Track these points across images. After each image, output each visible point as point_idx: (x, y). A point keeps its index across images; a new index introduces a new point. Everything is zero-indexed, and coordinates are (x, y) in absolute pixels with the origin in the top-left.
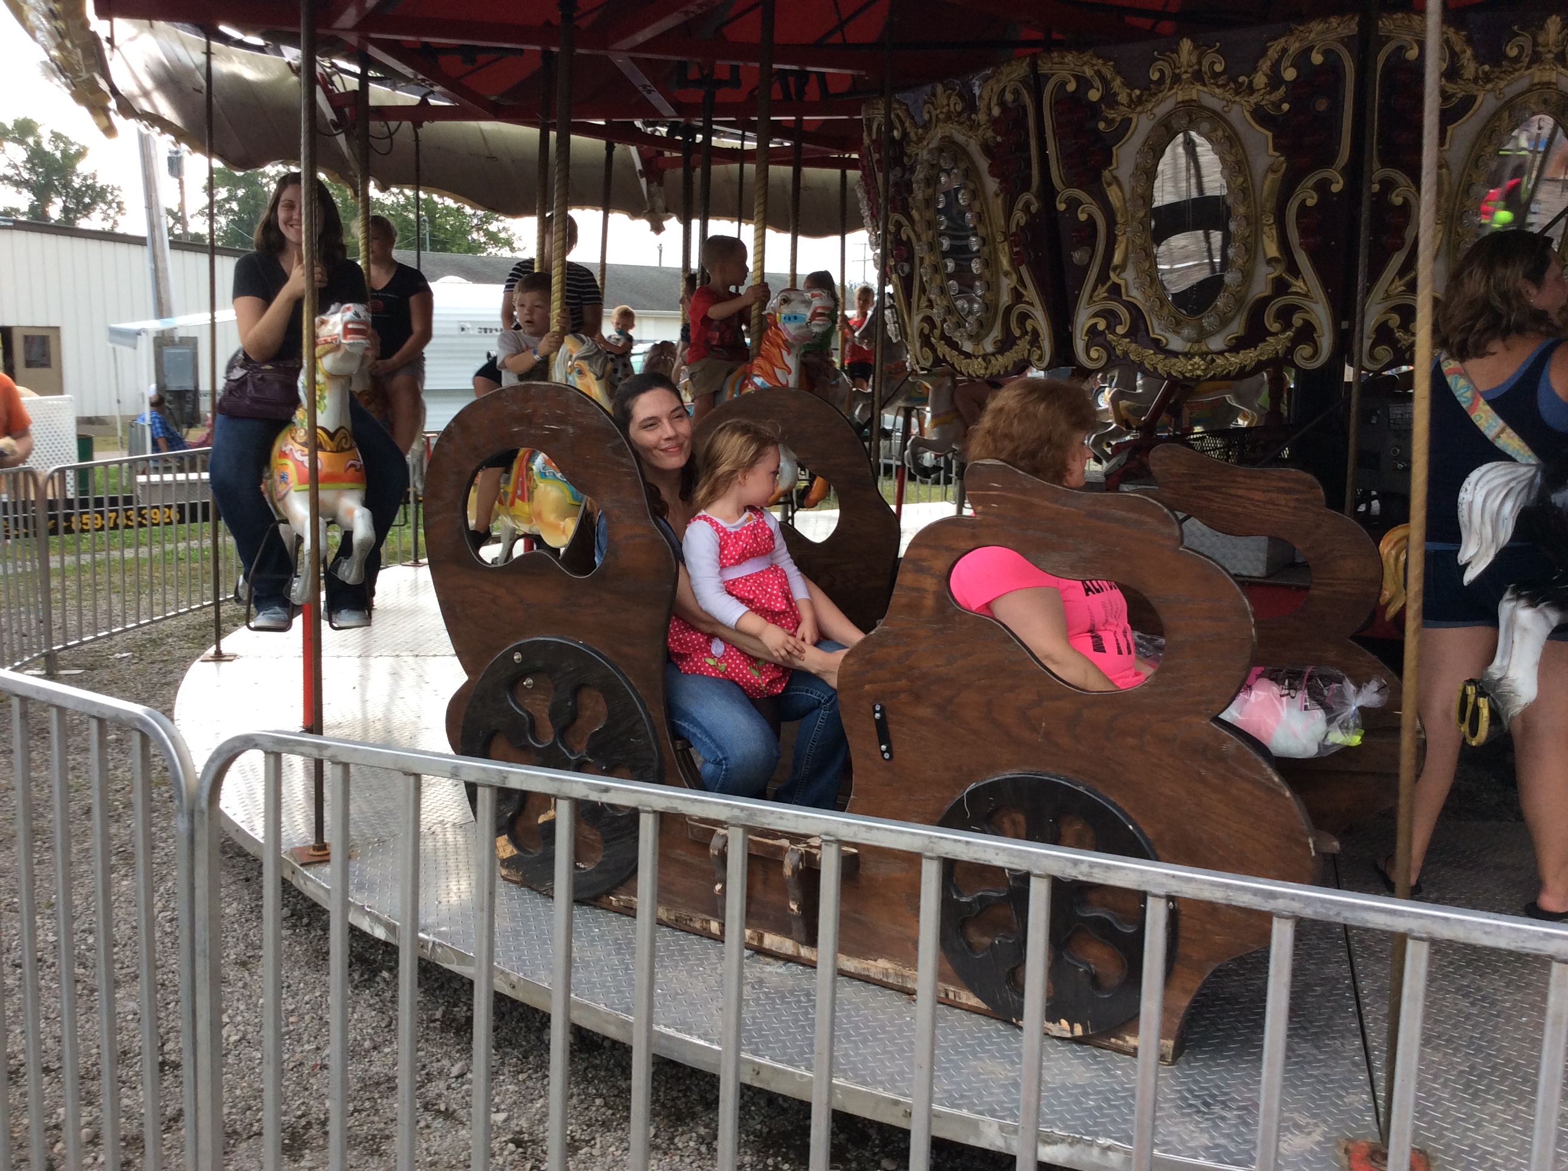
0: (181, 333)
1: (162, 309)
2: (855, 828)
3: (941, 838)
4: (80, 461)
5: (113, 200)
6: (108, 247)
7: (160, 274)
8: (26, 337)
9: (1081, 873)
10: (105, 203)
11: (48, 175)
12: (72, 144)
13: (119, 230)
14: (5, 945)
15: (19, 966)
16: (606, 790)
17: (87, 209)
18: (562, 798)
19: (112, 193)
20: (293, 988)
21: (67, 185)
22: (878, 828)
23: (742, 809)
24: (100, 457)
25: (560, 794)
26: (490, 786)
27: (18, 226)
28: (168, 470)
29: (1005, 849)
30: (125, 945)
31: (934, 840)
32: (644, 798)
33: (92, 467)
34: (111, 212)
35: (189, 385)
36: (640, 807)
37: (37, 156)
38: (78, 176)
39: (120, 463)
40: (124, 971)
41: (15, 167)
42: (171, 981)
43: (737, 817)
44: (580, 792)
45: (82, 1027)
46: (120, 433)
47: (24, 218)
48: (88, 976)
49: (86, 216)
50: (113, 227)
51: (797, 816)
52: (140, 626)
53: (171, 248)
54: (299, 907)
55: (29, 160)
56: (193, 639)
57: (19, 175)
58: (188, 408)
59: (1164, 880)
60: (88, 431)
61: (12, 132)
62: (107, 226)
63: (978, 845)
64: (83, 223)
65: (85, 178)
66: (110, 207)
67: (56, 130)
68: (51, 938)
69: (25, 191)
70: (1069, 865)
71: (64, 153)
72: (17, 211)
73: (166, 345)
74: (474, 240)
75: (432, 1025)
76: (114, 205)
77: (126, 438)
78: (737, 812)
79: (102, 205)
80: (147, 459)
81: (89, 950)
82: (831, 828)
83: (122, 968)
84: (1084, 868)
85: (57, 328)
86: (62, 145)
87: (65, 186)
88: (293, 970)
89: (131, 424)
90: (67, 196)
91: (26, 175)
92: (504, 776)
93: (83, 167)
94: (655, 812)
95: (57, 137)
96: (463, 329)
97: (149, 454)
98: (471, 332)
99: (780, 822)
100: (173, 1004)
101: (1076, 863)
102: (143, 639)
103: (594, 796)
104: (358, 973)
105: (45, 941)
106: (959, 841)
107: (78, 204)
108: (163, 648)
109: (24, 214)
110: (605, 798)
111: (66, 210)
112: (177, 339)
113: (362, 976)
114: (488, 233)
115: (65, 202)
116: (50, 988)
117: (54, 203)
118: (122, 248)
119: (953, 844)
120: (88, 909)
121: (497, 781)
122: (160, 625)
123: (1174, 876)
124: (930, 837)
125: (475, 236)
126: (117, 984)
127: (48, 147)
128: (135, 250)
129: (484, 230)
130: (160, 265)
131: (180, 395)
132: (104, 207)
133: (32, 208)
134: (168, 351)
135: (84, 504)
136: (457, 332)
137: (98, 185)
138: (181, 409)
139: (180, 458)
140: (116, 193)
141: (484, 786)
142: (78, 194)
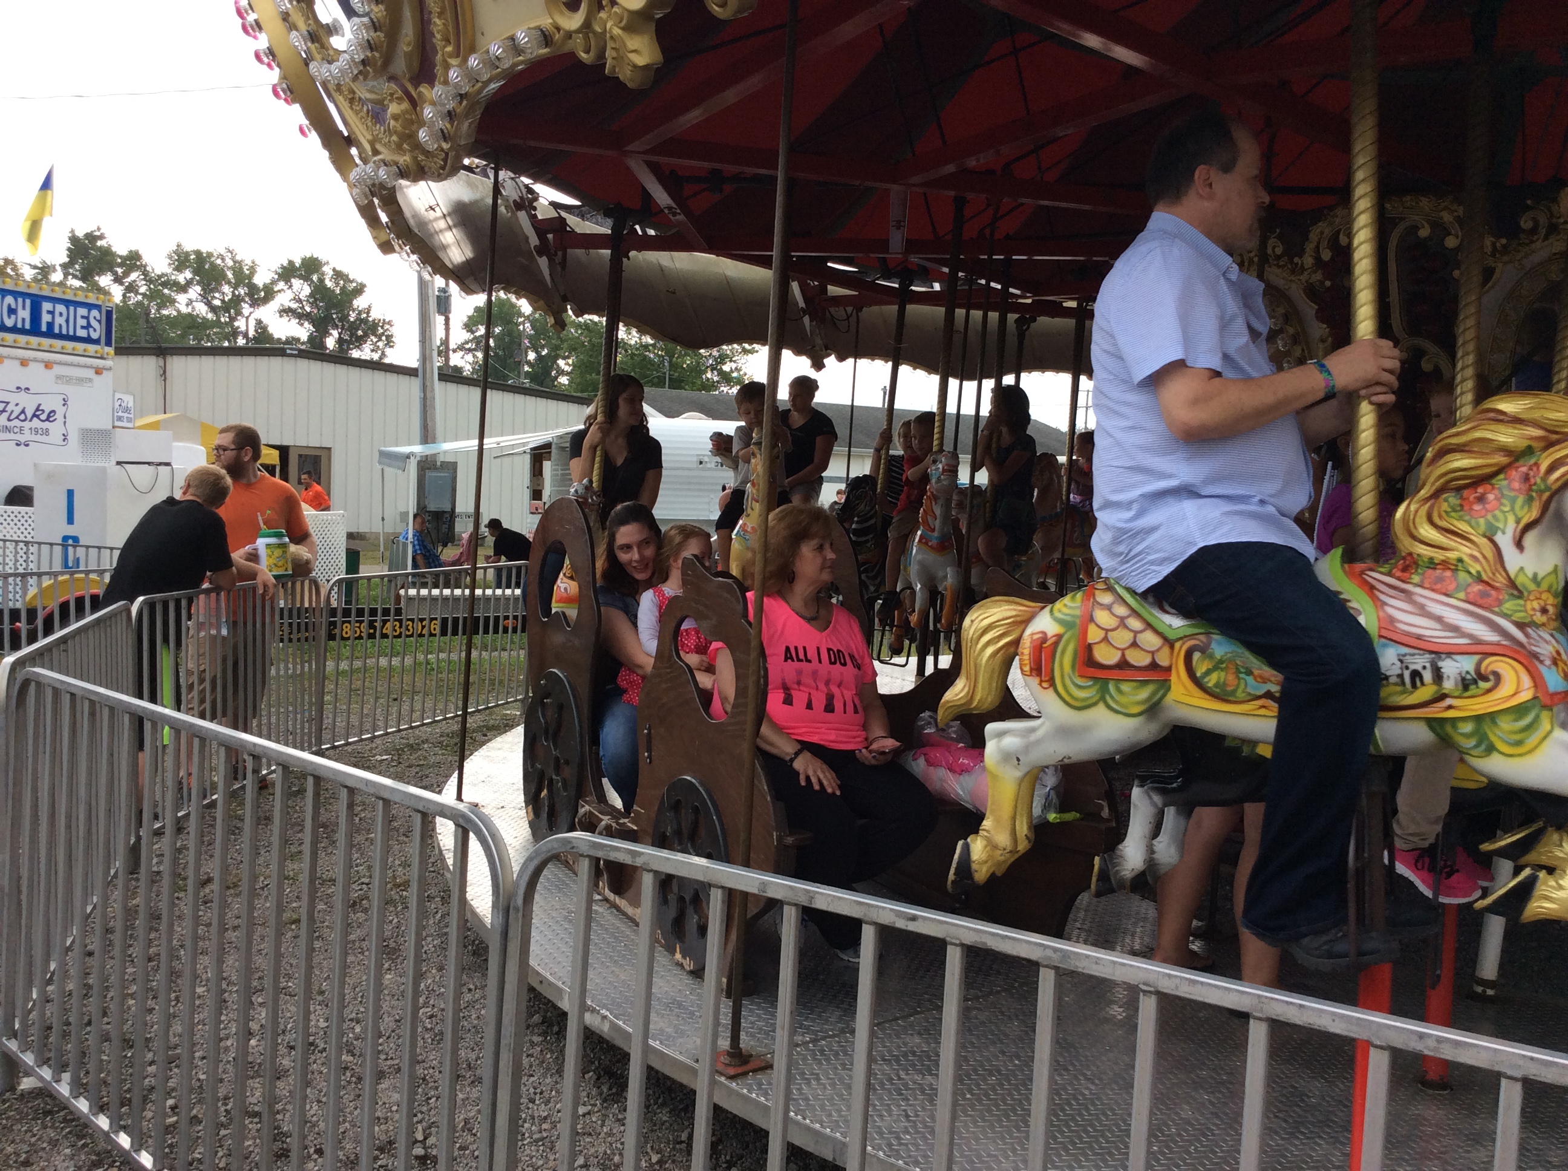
0: (441, 458)
1: (427, 436)
2: (1178, 981)
3: (1272, 999)
4: (347, 574)
5: (383, 334)
6: (379, 376)
7: (428, 403)
8: (300, 456)
9: (1427, 1048)
10: (376, 336)
11: (328, 309)
12: (352, 282)
13: (386, 361)
14: (282, 1027)
15: (292, 1048)
16: (914, 918)
17: (359, 341)
18: (867, 923)
19: (382, 327)
20: (547, 1095)
21: (344, 318)
22: (1202, 983)
23: (1055, 950)
24: (366, 570)
25: (866, 919)
26: (796, 905)
27: (302, 354)
28: (424, 585)
29: (1343, 1016)
30: (388, 1038)
31: (1266, 1001)
32: (953, 930)
33: (357, 580)
34: (380, 344)
35: (448, 508)
36: (948, 939)
37: (320, 292)
38: (354, 311)
39: (382, 577)
40: (389, 1063)
41: (300, 301)
42: (431, 1077)
43: (1050, 958)
44: (886, 919)
45: (351, 1113)
46: (382, 549)
47: (303, 347)
48: (356, 1064)
49: (358, 347)
50: (381, 358)
51: (1114, 963)
52: (400, 731)
53: (440, 379)
54: (549, 1014)
55: (311, 295)
56: (447, 746)
57: (303, 308)
58: (444, 528)
59: (1521, 1062)
60: (356, 545)
61: (299, 269)
62: (376, 356)
63: (1313, 1009)
64: (355, 354)
65: (360, 313)
66: (380, 340)
67: (338, 269)
68: (322, 1024)
69: (306, 324)
70: (1415, 1038)
71: (343, 289)
72: (298, 340)
73: (429, 469)
74: (708, 379)
75: (678, 1146)
76: (384, 338)
77: (387, 554)
78: (1050, 953)
79: (373, 337)
80: (407, 575)
81: (357, 1039)
82: (1151, 978)
83: (386, 1059)
84: (1432, 1043)
85: (329, 449)
86: (342, 282)
87: (341, 320)
88: (545, 1077)
89: (393, 540)
90: (342, 329)
91: (308, 309)
92: (812, 896)
93: (360, 303)
94: (962, 945)
95: (338, 275)
96: (701, 463)
97: (409, 571)
98: (709, 465)
99: (1094, 967)
100: (433, 1100)
101: (1422, 1036)
102: (400, 744)
103: (901, 924)
104: (607, 1086)
105: (317, 1027)
106: (1291, 1003)
107: (351, 336)
108: (420, 753)
109: (303, 343)
110: (912, 927)
111: (340, 341)
112: (439, 464)
113: (610, 1089)
114: (721, 373)
115: (340, 334)
116: (321, 1072)
117: (331, 334)
118: (392, 378)
119: (1285, 1005)
120: (355, 999)
121: (803, 901)
122: (417, 732)
123: (1532, 1059)
124: (1259, 996)
125: (709, 375)
126: (380, 1075)
127: (329, 284)
128: (404, 380)
129: (718, 370)
130: (428, 395)
131: (438, 515)
132: (375, 340)
133: (311, 338)
134: (429, 474)
135: (347, 613)
136: (695, 465)
137: (370, 319)
138: (438, 529)
139: (437, 575)
140: (387, 327)
141: (789, 904)
142: (353, 327)
